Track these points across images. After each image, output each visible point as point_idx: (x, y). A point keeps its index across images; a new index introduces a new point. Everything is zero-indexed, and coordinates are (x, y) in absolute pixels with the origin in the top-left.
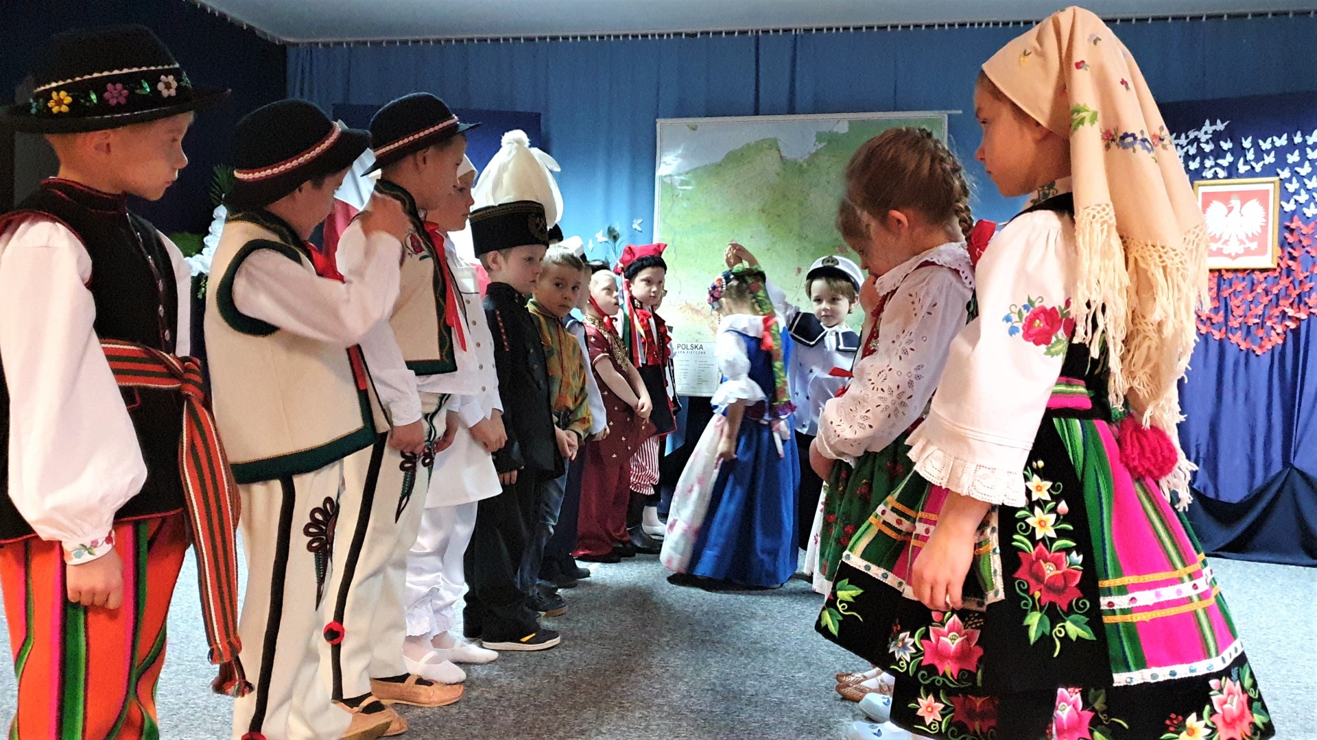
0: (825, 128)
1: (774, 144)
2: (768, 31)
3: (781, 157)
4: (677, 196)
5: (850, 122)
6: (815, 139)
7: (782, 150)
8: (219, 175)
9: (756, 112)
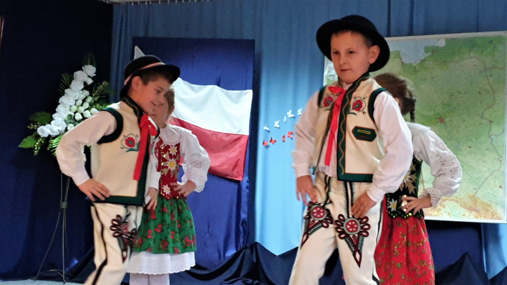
0: (430, 44)
1: (398, 55)
3: (402, 62)
5: (447, 40)
6: (423, 51)
7: (402, 57)
8: (64, 78)
9: (388, 35)
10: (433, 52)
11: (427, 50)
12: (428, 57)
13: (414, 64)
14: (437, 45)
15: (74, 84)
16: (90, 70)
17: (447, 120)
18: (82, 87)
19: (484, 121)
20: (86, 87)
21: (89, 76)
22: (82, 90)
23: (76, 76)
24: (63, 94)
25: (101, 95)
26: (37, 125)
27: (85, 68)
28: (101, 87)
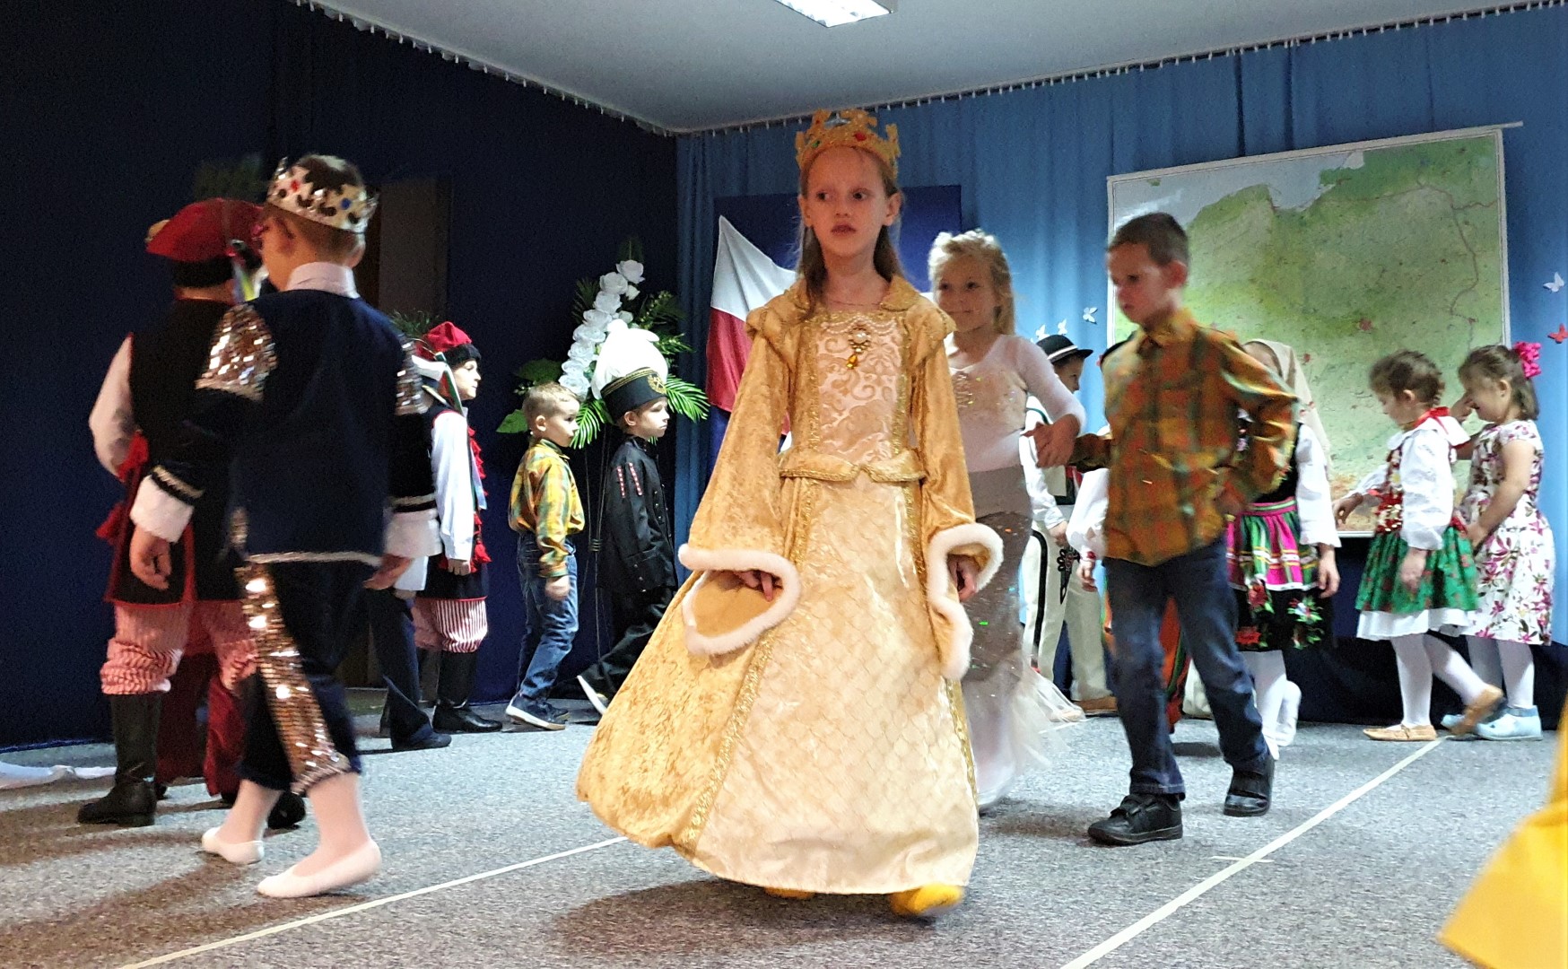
0: (1332, 165)
1: (1263, 193)
2: (1251, 49)
3: (1273, 208)
5: (1368, 155)
6: (1318, 180)
7: (1274, 198)
8: (582, 289)
9: (1242, 153)
10: (1339, 182)
11: (1325, 178)
12: (1329, 192)
13: (1300, 210)
14: (1345, 167)
15: (600, 300)
16: (633, 270)
17: (1375, 324)
18: (619, 305)
19: (1457, 321)
20: (626, 304)
21: (630, 283)
22: (618, 311)
23: (604, 284)
24: (580, 321)
25: (658, 320)
27: (622, 267)
28: (655, 304)
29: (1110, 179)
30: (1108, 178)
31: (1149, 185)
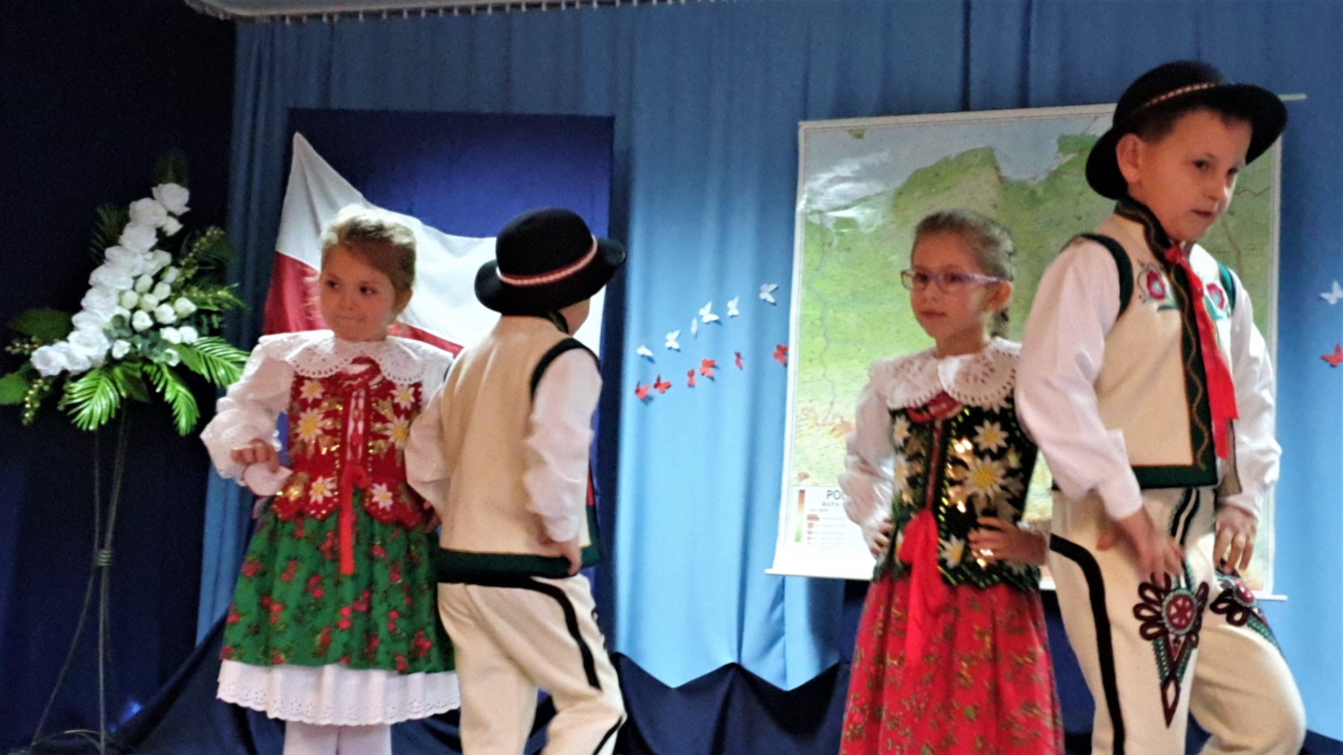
0: (1075, 131)
1: (989, 158)
3: (1000, 177)
4: (830, 244)
6: (1056, 147)
7: (1001, 165)
8: (105, 217)
9: (965, 106)
10: (1081, 151)
11: (1064, 144)
12: (1070, 163)
13: (1033, 183)
14: (1091, 132)
15: (129, 234)
16: (174, 196)
18: (153, 241)
20: (164, 242)
21: (170, 214)
22: (152, 250)
23: (135, 212)
24: (99, 260)
25: (201, 263)
26: (30, 343)
27: (159, 191)
28: (202, 243)
29: (804, 126)
30: (801, 123)
31: (848, 136)
